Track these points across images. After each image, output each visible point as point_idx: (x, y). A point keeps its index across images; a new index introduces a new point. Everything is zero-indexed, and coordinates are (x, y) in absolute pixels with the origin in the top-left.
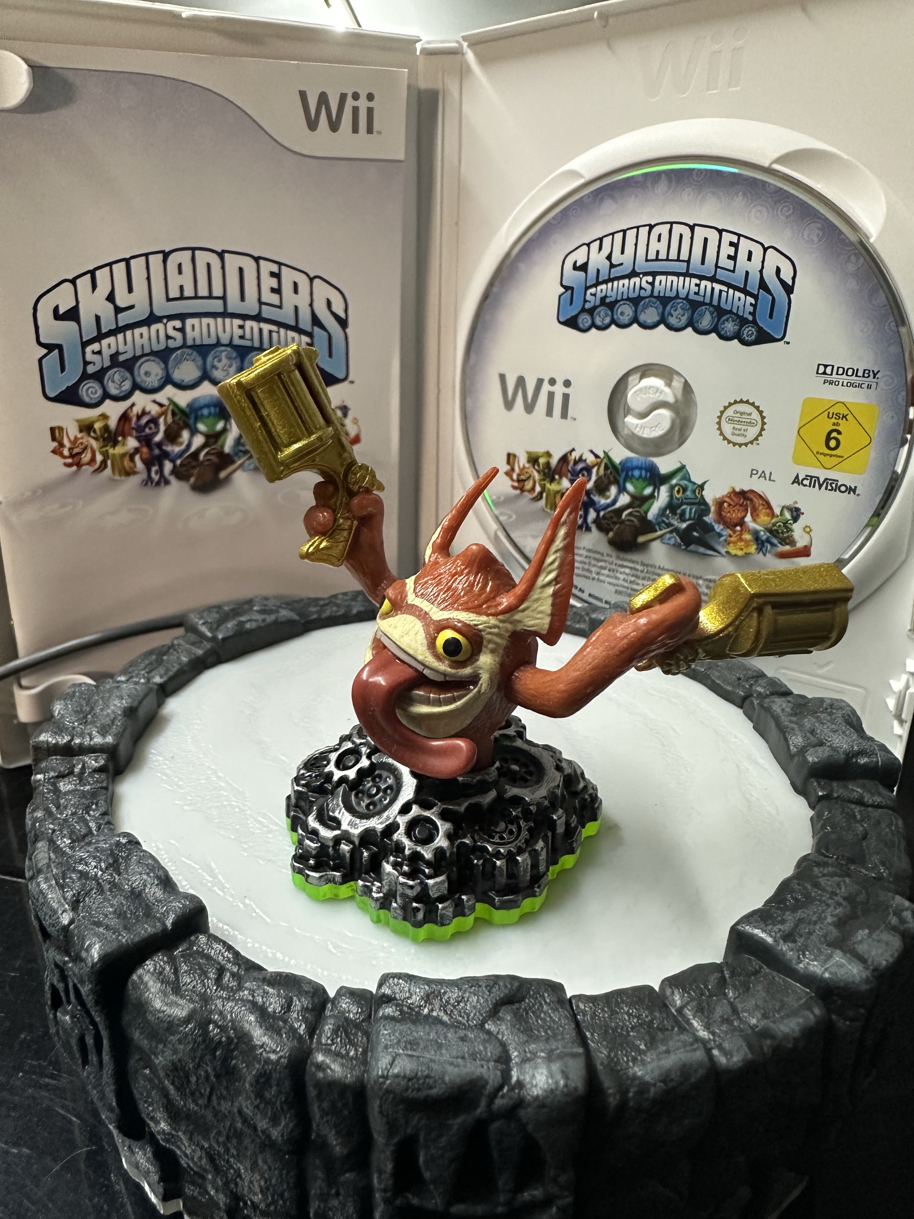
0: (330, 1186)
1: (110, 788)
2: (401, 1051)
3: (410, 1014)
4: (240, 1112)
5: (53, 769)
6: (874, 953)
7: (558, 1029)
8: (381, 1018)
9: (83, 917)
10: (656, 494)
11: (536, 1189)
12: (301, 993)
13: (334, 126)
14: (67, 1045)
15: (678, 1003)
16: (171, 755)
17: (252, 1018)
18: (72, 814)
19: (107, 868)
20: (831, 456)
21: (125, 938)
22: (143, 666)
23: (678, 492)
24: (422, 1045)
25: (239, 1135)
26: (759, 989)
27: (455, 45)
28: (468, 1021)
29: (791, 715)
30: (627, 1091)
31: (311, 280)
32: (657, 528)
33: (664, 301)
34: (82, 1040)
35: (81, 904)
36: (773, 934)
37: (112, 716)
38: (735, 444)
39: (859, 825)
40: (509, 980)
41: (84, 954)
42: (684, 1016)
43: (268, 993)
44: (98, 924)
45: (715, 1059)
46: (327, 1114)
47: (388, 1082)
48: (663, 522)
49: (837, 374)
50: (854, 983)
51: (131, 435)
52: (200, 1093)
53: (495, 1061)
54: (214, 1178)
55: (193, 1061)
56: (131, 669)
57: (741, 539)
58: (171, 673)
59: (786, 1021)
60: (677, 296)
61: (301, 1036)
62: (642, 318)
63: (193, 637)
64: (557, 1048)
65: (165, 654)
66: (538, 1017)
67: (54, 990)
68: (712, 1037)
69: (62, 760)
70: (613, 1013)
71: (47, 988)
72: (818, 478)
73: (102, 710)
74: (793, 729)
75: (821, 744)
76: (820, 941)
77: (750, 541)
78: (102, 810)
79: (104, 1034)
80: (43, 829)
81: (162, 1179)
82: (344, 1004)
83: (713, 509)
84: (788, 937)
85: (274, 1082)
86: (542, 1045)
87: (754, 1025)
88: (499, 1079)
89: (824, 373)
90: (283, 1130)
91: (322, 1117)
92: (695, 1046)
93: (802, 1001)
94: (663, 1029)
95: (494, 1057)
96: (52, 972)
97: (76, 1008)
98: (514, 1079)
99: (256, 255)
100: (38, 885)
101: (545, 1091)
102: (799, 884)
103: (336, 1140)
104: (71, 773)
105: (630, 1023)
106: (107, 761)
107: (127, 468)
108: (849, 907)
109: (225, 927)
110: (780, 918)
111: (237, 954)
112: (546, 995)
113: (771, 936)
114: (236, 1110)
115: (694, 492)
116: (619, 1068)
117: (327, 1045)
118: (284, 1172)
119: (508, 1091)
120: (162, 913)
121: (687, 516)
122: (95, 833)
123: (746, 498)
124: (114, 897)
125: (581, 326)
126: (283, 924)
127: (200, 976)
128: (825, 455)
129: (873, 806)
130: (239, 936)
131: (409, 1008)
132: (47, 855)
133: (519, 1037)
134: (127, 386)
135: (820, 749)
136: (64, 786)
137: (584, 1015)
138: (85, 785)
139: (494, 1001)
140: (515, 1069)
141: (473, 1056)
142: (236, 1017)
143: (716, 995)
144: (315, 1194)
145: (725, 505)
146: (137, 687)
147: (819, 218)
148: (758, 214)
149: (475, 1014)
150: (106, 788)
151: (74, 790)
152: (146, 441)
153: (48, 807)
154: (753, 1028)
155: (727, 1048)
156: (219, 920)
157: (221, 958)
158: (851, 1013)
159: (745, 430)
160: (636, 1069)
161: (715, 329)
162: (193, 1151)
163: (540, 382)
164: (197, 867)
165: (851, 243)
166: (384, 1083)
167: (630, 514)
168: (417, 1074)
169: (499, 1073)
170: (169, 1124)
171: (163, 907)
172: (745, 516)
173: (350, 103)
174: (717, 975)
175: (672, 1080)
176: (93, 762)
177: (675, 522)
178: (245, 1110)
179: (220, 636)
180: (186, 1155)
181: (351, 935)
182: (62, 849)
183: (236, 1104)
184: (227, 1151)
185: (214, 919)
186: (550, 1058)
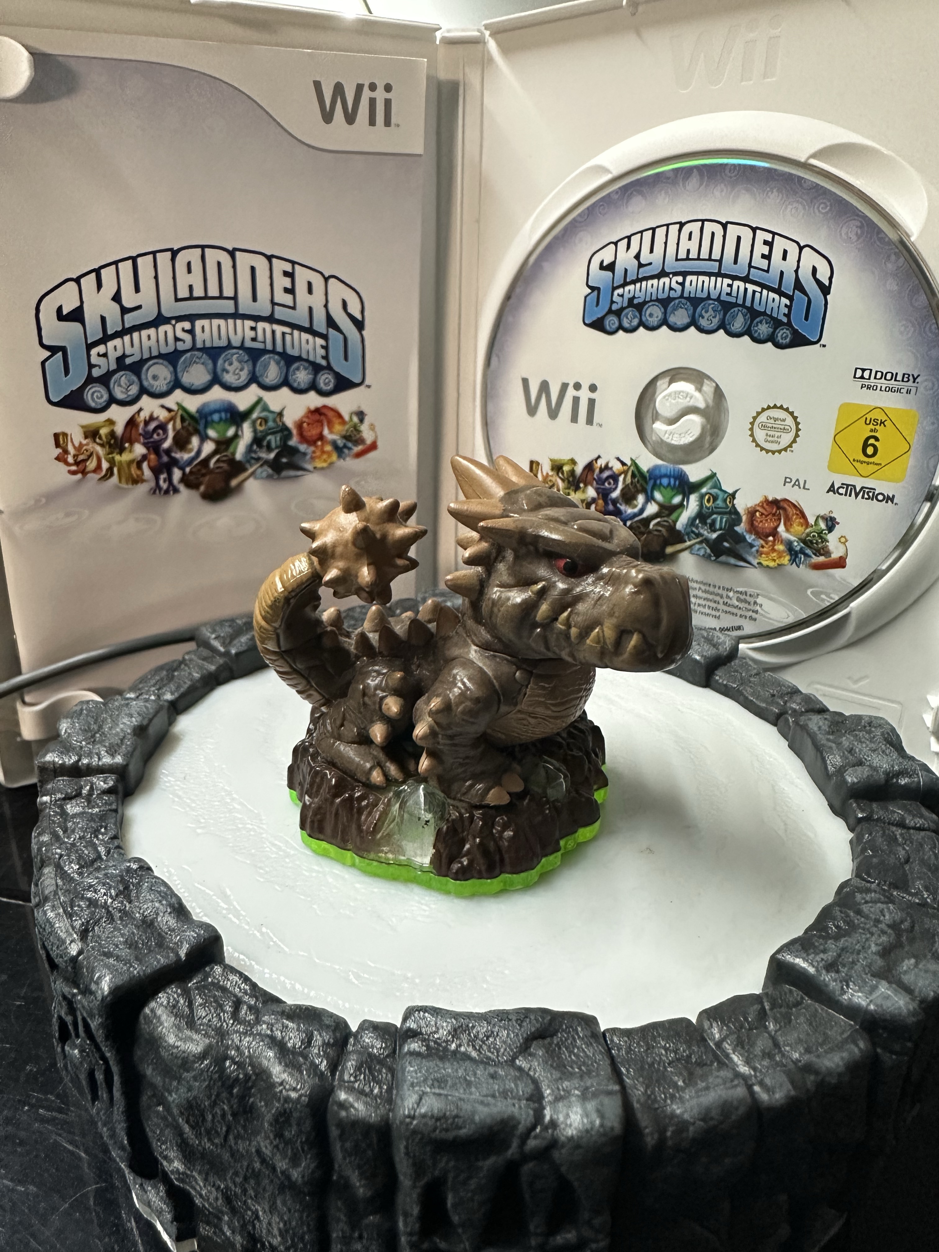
0: (353, 1229)
1: (120, 811)
2: (428, 1090)
3: (437, 1049)
4: (259, 1152)
5: (60, 791)
6: (920, 983)
7: (592, 1064)
8: (407, 1053)
9: (93, 948)
10: (685, 503)
11: (570, 1232)
12: (322, 1027)
13: (350, 118)
14: (76, 1080)
15: (717, 1036)
16: (183, 776)
17: (271, 1054)
18: (80, 838)
19: (117, 895)
20: (868, 463)
21: (137, 970)
22: (153, 682)
23: (708, 501)
24: (450, 1083)
25: (257, 1175)
26: (801, 1021)
27: (476, 34)
28: (498, 1056)
29: (828, 733)
30: (665, 1131)
31: (326, 279)
32: (686, 538)
33: (695, 302)
34: (91, 1075)
35: (91, 934)
36: (815, 964)
37: (122, 734)
38: (768, 451)
39: (900, 849)
40: (540, 1013)
41: (93, 987)
42: (724, 1051)
43: (287, 1027)
44: (108, 955)
45: (756, 1096)
46: (350, 1155)
47: (415, 1122)
48: (693, 532)
49: (875, 378)
50: (900, 1015)
51: (139, 442)
52: (217, 1132)
53: (527, 1100)
54: (231, 1220)
55: (209, 1097)
56: (141, 686)
57: (774, 550)
58: (182, 690)
59: (829, 1056)
60: (709, 297)
61: (322, 1073)
62: (672, 319)
63: (205, 652)
64: (592, 1086)
65: (175, 670)
66: (571, 1052)
67: (62, 1024)
68: (753, 1073)
69: (69, 781)
70: (649, 1047)
71: (54, 1020)
72: (854, 486)
73: (110, 729)
74: (831, 748)
75: (860, 763)
76: (864, 970)
77: (783, 551)
78: (111, 833)
79: (115, 1069)
80: (50, 854)
81: (176, 1219)
82: (368, 1039)
83: (744, 518)
84: (831, 967)
85: (294, 1122)
86: (576, 1082)
87: (797, 1059)
88: (531, 1119)
89: (862, 377)
90: (304, 1170)
91: (344, 1158)
92: (736, 1082)
93: (845, 1035)
94: (701, 1064)
95: (526, 1095)
96: (60, 1004)
97: (85, 1042)
98: (547, 1118)
99: (269, 253)
100: (45, 913)
101: (580, 1131)
102: (841, 912)
103: (360, 1181)
104: (78, 795)
105: (667, 1058)
106: (117, 781)
107: (135, 476)
108: (893, 936)
109: (242, 957)
110: (822, 947)
111: (254, 986)
112: (579, 1029)
113: (813, 966)
114: (254, 1150)
115: (725, 501)
116: (656, 1106)
117: (349, 1082)
118: (305, 1215)
119: (541, 1131)
120: (175, 943)
121: (718, 526)
122: (104, 858)
123: (779, 508)
124: (125, 926)
125: (608, 328)
126: (302, 953)
127: (216, 1009)
128: (862, 462)
129: (915, 828)
130: (256, 966)
131: (435, 1042)
132: (54, 882)
133: (551, 1074)
134: (134, 390)
135: (859, 769)
136: (72, 808)
137: (619, 1049)
138: (93, 807)
139: (525, 1036)
140: (548, 1108)
141: (505, 1094)
142: (254, 1052)
143: (756, 1029)
144: (337, 1237)
145: (758, 514)
146: (147, 705)
147: (858, 215)
148: (793, 211)
149: (505, 1050)
150: (116, 811)
151: (82, 813)
152: (154, 447)
153: (55, 831)
154: (796, 1062)
155: (769, 1084)
156: (235, 950)
157: (237, 990)
158: (897, 1047)
159: (780, 437)
160: (675, 1107)
161: (748, 332)
162: (210, 1192)
163: (565, 386)
164: (212, 893)
165: (890, 242)
166: (411, 1123)
167: (658, 524)
168: (445, 1114)
169: (531, 1112)
170: (184, 1163)
171: (176, 937)
172: (779, 525)
173: (366, 94)
174: (757, 1007)
175: (712, 1119)
176: (101, 783)
177: (705, 532)
178: (264, 1149)
179: (233, 651)
180: (201, 1196)
181: (373, 965)
182: (69, 875)
183: (255, 1143)
184: (245, 1191)
185: (229, 948)
186: (584, 1097)
